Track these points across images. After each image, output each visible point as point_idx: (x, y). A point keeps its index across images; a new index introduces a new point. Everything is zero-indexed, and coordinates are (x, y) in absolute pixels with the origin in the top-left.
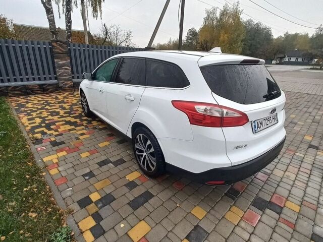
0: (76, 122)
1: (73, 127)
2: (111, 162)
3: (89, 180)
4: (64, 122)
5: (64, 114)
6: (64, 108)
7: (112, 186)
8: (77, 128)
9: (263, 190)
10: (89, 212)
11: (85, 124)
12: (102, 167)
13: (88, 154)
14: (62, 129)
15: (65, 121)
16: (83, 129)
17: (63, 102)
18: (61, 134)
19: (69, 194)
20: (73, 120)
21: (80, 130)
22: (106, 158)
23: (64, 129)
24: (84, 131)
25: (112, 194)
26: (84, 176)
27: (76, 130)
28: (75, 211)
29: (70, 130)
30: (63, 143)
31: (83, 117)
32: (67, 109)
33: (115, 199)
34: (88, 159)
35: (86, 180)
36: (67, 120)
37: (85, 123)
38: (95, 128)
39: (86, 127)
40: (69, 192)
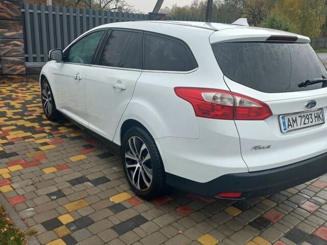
0: (33, 127)
1: (29, 134)
2: (89, 181)
3: (57, 200)
4: (14, 127)
5: (14, 115)
6: (13, 107)
7: (89, 208)
8: (36, 136)
9: (306, 221)
10: (59, 234)
11: (48, 131)
12: (76, 186)
13: (54, 170)
14: (12, 136)
15: (16, 125)
16: (45, 137)
17: (10, 97)
18: (11, 143)
19: (29, 214)
20: (28, 124)
21: (39, 139)
22: (82, 175)
23: (15, 137)
24: (47, 140)
25: (90, 216)
26: (49, 195)
27: (33, 138)
28: (39, 233)
29: (24, 138)
30: (16, 154)
31: (45, 120)
32: (17, 109)
33: (93, 222)
34: (54, 176)
35: (52, 200)
36: (18, 124)
37: (47, 129)
38: (63, 136)
39: (50, 134)
40: (29, 212)
